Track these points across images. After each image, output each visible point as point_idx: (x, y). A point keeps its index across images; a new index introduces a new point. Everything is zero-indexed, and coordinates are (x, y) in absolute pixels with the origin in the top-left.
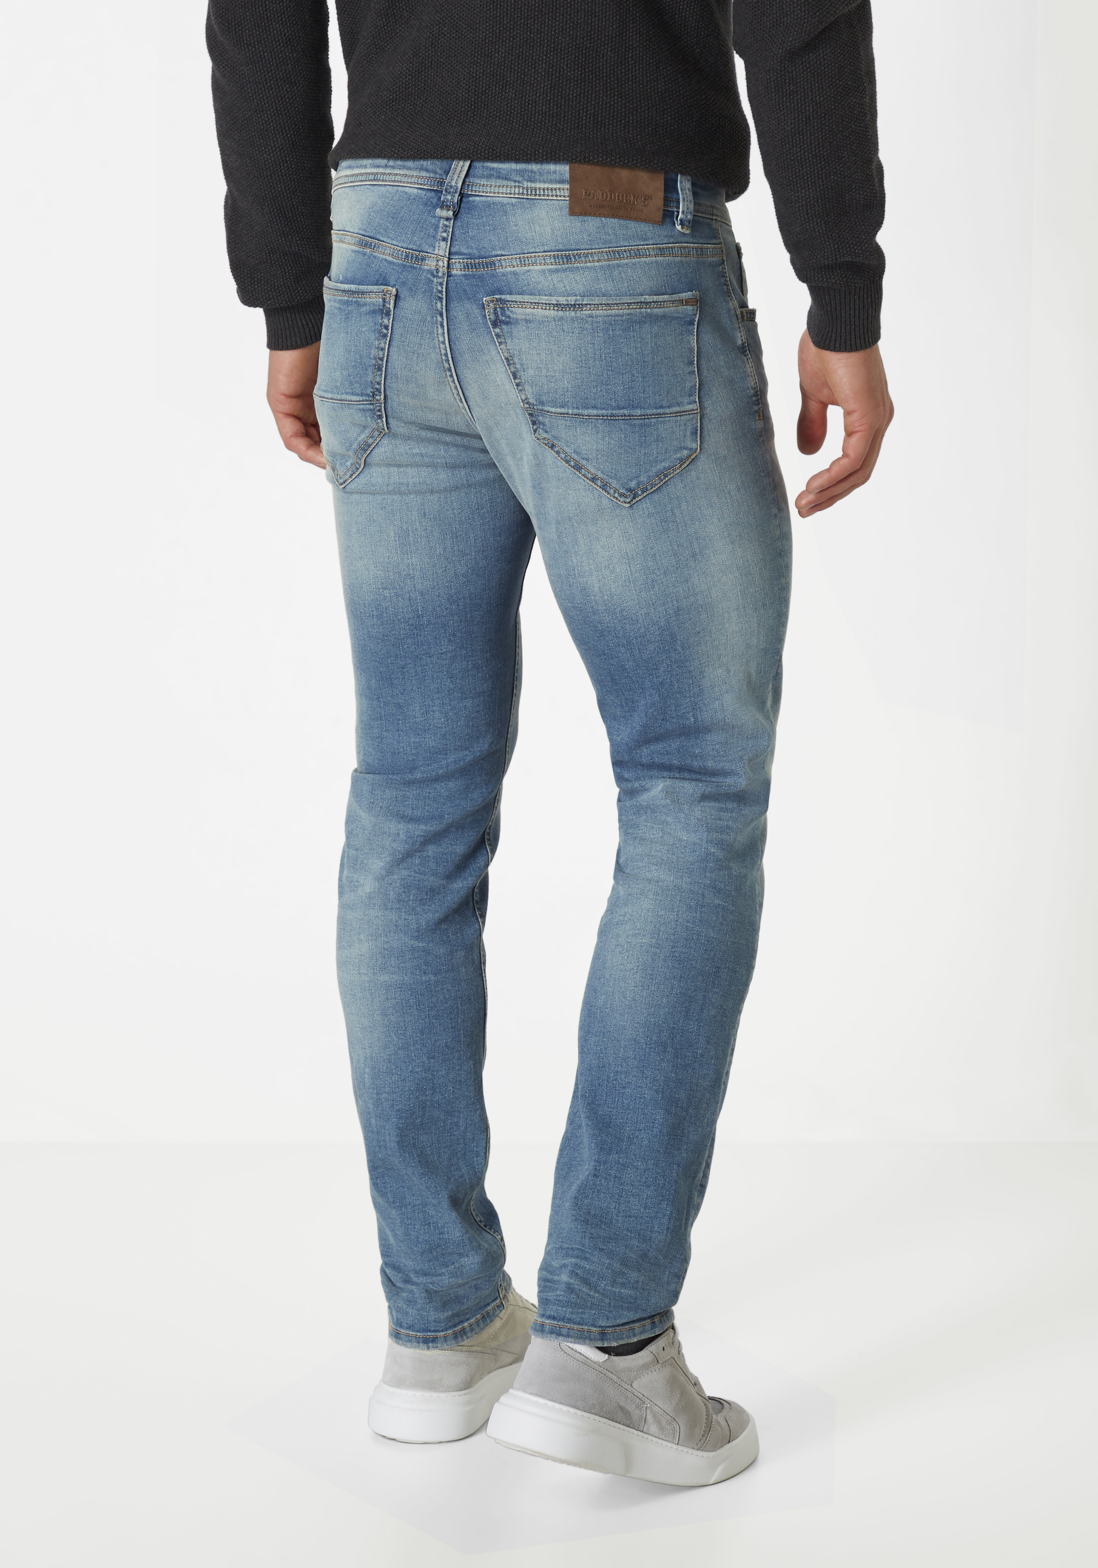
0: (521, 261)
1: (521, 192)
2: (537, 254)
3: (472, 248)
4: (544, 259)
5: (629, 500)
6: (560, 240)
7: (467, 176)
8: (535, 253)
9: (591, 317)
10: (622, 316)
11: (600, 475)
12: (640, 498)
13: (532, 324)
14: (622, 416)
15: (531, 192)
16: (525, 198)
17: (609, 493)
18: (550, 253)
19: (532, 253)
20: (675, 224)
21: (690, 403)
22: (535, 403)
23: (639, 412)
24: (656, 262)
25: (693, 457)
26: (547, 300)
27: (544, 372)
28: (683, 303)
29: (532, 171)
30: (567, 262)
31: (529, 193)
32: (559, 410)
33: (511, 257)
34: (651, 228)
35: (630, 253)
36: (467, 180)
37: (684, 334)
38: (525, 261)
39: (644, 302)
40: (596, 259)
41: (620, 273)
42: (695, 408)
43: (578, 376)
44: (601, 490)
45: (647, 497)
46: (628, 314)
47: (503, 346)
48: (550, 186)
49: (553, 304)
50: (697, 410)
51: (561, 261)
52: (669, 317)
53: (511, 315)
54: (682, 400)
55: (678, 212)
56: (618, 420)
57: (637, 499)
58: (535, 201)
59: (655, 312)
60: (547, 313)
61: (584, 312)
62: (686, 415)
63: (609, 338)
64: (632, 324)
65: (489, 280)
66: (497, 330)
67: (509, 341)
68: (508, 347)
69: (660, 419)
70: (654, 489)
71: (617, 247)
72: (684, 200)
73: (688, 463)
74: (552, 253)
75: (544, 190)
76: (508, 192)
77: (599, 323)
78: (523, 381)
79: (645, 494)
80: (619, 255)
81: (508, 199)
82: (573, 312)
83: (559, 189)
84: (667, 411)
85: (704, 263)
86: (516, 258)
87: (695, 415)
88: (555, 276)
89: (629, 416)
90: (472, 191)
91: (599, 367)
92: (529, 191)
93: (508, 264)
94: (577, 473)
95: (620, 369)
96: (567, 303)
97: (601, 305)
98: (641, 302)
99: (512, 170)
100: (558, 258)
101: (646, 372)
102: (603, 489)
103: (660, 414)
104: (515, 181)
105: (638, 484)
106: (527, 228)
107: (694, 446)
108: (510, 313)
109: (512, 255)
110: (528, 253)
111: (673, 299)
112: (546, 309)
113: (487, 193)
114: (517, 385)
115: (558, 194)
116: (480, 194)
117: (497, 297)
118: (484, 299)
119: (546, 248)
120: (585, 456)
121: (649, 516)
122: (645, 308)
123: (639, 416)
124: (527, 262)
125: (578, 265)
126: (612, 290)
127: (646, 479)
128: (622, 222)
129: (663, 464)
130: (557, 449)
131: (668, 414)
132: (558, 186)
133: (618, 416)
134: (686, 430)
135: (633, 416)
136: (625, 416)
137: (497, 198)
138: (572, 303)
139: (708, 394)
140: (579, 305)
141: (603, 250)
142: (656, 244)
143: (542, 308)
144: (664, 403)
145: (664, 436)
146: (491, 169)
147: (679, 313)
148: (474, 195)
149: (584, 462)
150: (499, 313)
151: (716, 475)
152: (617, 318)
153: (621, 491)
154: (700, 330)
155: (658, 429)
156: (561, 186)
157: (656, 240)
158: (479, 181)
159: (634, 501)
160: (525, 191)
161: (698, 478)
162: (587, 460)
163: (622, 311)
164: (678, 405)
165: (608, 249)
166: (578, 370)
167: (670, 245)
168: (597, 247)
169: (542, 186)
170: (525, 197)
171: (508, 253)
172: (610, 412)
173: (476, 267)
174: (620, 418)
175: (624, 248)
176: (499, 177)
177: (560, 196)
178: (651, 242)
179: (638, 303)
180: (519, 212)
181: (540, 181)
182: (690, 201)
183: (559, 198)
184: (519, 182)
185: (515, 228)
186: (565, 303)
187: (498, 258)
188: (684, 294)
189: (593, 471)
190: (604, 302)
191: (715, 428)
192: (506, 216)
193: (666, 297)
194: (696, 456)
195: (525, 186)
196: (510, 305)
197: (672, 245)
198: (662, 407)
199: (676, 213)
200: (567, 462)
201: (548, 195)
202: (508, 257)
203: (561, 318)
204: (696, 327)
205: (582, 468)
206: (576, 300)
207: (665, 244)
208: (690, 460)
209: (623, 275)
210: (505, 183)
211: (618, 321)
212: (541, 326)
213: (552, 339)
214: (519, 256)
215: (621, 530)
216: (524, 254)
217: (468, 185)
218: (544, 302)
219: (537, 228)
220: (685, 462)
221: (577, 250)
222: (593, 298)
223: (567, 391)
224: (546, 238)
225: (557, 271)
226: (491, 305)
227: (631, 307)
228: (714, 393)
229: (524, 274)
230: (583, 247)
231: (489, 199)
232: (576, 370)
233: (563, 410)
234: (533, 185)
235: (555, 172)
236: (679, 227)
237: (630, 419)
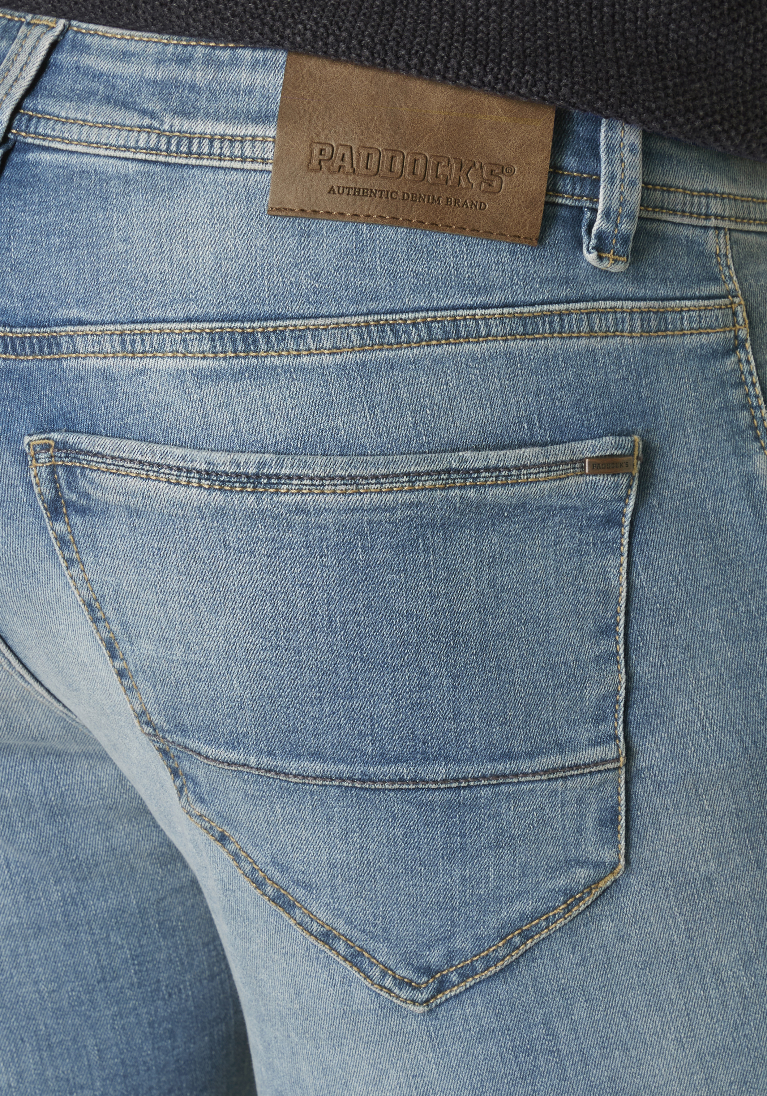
0: (123, 342)
1: (152, 144)
2: (166, 326)
3: (11, 296)
4: (185, 341)
5: (425, 996)
6: (233, 287)
7: (30, 91)
8: (165, 321)
9: (303, 511)
10: (393, 510)
11: (341, 926)
12: (456, 990)
13: (144, 522)
14: (393, 782)
15: (179, 144)
16: (161, 163)
17: (367, 977)
18: (200, 325)
19: (155, 322)
20: (581, 245)
21: (596, 743)
22: (166, 728)
23: (441, 771)
24: (508, 355)
25: (603, 885)
26: (183, 458)
27: (178, 652)
28: (583, 468)
29: (193, 87)
30: (246, 351)
31: (173, 148)
32: (222, 753)
33: (100, 328)
34: (505, 257)
35: (429, 329)
36: (29, 103)
37: (587, 553)
38: (133, 342)
39: (457, 471)
40: (328, 345)
41: (395, 387)
42: (612, 754)
43: (269, 670)
44: (347, 965)
45: (477, 990)
46: (410, 505)
47: (75, 571)
48: (230, 130)
49: (198, 472)
50: (618, 759)
51: (229, 347)
52: (538, 509)
53: (91, 491)
54: (572, 734)
55: (595, 211)
56: (384, 790)
57: (448, 994)
58: (185, 173)
59: (490, 498)
60: (179, 493)
61: (282, 498)
62: (582, 774)
63: (354, 571)
64: (421, 531)
65: (44, 388)
66: (60, 527)
67: (89, 559)
68: (88, 576)
69: (503, 788)
70: (493, 970)
71: (391, 313)
72: (612, 179)
73: (588, 900)
74: (206, 325)
75: (212, 140)
76: (122, 142)
77: (326, 528)
78: (132, 667)
79: (470, 982)
80: (396, 334)
81: (120, 163)
82: (252, 498)
83: (254, 138)
84: (525, 765)
85: (670, 352)
86: (112, 334)
87: (611, 775)
88: (210, 389)
89: (414, 781)
90: (37, 135)
91: (325, 648)
92: (174, 141)
93: (90, 349)
94: (285, 916)
95: (385, 655)
96: (234, 469)
97: (332, 479)
98: (448, 471)
99: (143, 80)
100: (221, 338)
101: (461, 661)
102: (353, 964)
103: (505, 776)
104: (144, 112)
105: (450, 956)
106: (152, 249)
107: (607, 855)
108: (87, 486)
109: (103, 323)
110: (144, 322)
111: (552, 459)
112: (178, 483)
113: (71, 142)
114: (121, 674)
115: (248, 153)
116: (53, 145)
117: (57, 436)
118: (27, 439)
119: (193, 310)
120: (301, 877)
121: (481, 1036)
122: (461, 488)
123: (444, 781)
124: (139, 347)
125: (277, 361)
126: (367, 435)
127: (467, 946)
128: (420, 238)
129: (518, 906)
130: (232, 847)
131: (525, 775)
132: (250, 130)
133: (384, 782)
134: (582, 815)
135: (424, 781)
136: (402, 780)
137: (93, 160)
138: (251, 471)
139: (658, 715)
140: (269, 477)
141: (348, 320)
142: (513, 306)
143: (168, 481)
144: (517, 746)
145: (516, 832)
146: (94, 76)
147: (567, 495)
148: (39, 146)
149: (300, 893)
150: (63, 483)
151: (678, 928)
152: (377, 517)
153: (403, 972)
154: (639, 538)
155: (500, 814)
156: (259, 130)
157: (514, 293)
158: (56, 110)
159: (441, 998)
160: (163, 141)
161: (621, 938)
162: (307, 886)
163: (391, 497)
164: (561, 748)
165: (361, 319)
166: (268, 655)
167: (556, 307)
168: (334, 310)
169: (210, 128)
170: (162, 159)
171: (94, 318)
172: (358, 769)
173: (14, 350)
174: (387, 786)
175: (411, 315)
176: (108, 100)
177: (254, 160)
178: (498, 297)
179: (439, 473)
180: (138, 199)
181: (207, 115)
182: (632, 183)
183: (248, 166)
184: (153, 115)
185: (121, 247)
186: (231, 469)
187: (69, 328)
188: (590, 442)
189: (322, 915)
190: (339, 472)
191: (676, 806)
192: (105, 209)
193: (527, 452)
194: (616, 881)
195: (166, 127)
196: (89, 462)
197: (563, 307)
198: (508, 756)
199: (588, 215)
200: (259, 885)
201: (221, 157)
202: (93, 328)
203: (220, 512)
204: (626, 531)
205: (294, 906)
206: (261, 464)
207: (543, 303)
208: (596, 893)
209: (404, 393)
210: (119, 116)
211: (380, 523)
212: (168, 529)
213: (195, 568)
214: (119, 327)
215: (404, 1068)
216: (133, 322)
217: (30, 118)
218: (173, 463)
219: (179, 253)
220: (581, 899)
221: (276, 319)
222: (309, 459)
223: (241, 708)
224: (196, 282)
225: (216, 375)
226: (43, 457)
227: (418, 485)
228: (679, 710)
229: (130, 378)
230: (295, 309)
231: (74, 159)
232: (262, 655)
233: (233, 756)
234: (187, 125)
235: (249, 91)
236: (591, 257)
237: (417, 789)
